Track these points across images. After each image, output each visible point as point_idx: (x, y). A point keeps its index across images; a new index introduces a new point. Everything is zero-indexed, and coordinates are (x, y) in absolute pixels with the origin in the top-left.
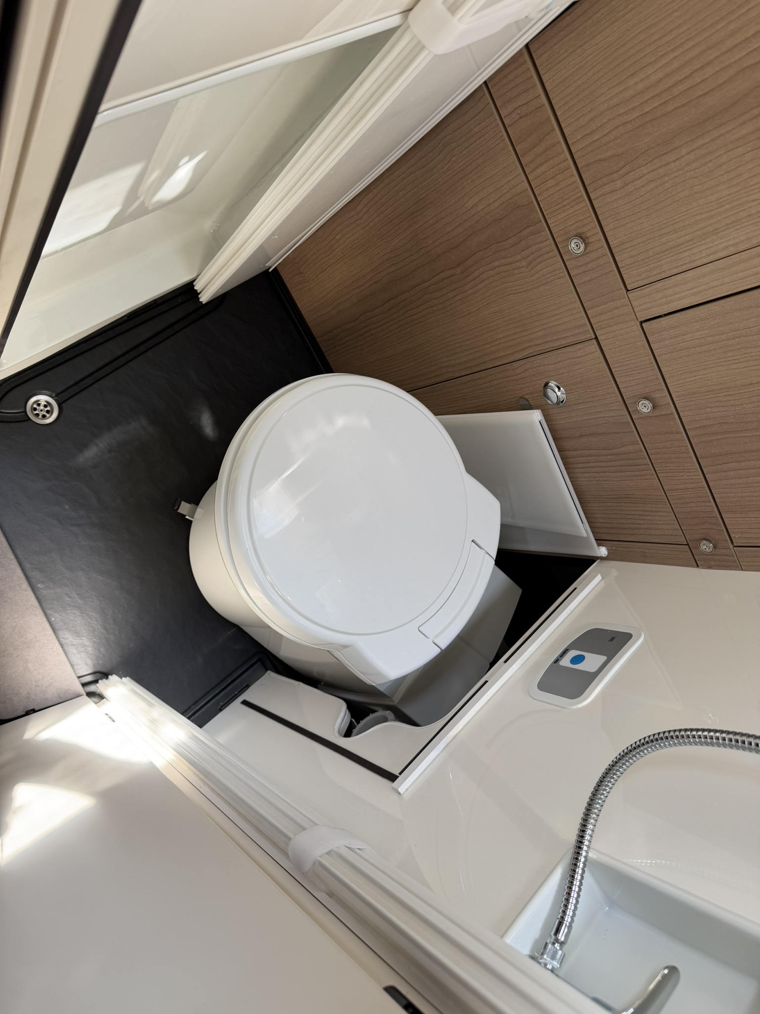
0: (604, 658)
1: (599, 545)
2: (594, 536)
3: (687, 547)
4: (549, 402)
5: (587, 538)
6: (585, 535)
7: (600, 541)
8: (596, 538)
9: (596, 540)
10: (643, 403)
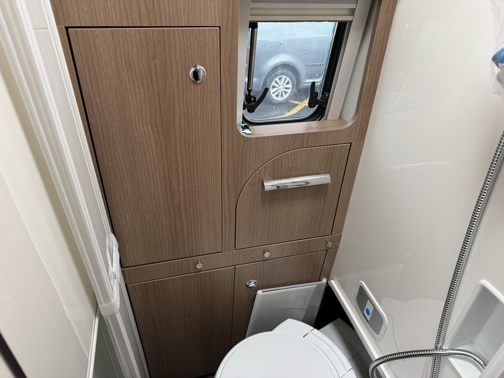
0: (368, 301)
1: (321, 281)
2: (317, 282)
3: (328, 251)
4: (255, 286)
5: (317, 285)
6: (315, 286)
7: (320, 280)
8: (318, 281)
9: (319, 281)
10: (266, 255)
